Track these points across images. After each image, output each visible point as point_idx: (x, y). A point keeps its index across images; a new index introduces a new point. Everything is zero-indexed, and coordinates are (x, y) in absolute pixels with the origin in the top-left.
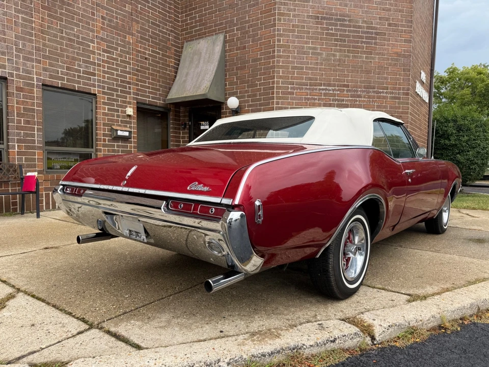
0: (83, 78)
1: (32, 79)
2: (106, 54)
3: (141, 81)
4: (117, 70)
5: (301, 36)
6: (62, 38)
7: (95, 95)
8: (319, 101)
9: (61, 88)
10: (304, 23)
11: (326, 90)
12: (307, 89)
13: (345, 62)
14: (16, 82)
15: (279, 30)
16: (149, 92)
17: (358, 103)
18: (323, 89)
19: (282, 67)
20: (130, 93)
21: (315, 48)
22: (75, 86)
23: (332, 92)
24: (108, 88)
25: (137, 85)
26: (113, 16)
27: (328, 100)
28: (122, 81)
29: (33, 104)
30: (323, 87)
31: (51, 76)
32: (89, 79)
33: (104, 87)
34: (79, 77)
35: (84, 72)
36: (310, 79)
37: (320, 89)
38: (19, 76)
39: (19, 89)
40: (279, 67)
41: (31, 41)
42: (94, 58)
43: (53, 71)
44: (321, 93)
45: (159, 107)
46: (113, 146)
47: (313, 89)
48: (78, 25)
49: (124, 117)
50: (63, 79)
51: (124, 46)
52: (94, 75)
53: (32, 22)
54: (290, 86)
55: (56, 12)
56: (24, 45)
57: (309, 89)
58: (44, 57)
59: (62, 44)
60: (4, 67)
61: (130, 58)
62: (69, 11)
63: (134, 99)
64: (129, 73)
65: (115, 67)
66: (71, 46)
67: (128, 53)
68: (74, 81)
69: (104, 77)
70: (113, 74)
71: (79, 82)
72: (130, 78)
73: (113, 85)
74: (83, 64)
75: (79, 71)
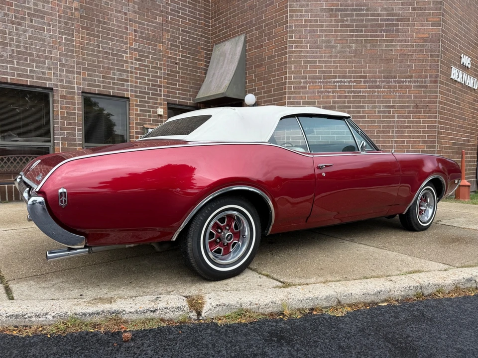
0: (117, 84)
1: (73, 88)
2: (138, 62)
3: (171, 84)
4: (148, 75)
5: (313, 30)
6: (99, 52)
7: (128, 98)
8: (333, 94)
9: (98, 94)
10: (317, 17)
11: (341, 82)
12: (320, 82)
13: (362, 53)
14: (60, 91)
15: (290, 27)
16: (180, 94)
17: (376, 94)
18: (337, 82)
19: (294, 62)
20: (161, 95)
21: (329, 41)
22: (109, 92)
23: (347, 84)
24: (140, 92)
25: (168, 88)
26: (144, 29)
27: (343, 92)
28: (153, 85)
29: (74, 109)
30: (337, 80)
31: (89, 85)
32: (123, 85)
33: (136, 92)
34: (114, 83)
35: (119, 79)
36: (324, 72)
37: (334, 82)
38: (62, 87)
39: (63, 97)
40: (291, 63)
41: (72, 57)
42: (127, 67)
43: (92, 80)
44: (336, 86)
45: (189, 106)
47: (327, 82)
48: (112, 40)
49: (155, 117)
50: (99, 86)
51: (155, 54)
52: (127, 81)
53: (73, 41)
54: (302, 80)
55: (94, 30)
56: (67, 61)
57: (323, 82)
58: (84, 69)
59: (99, 57)
60: (50, 80)
61: (161, 64)
62: (105, 28)
63: (165, 100)
64: (160, 77)
65: (147, 73)
66: (107, 58)
67: (158, 60)
68: (109, 88)
69: (136, 82)
70: (145, 79)
71: (113, 88)
72: (160, 82)
73: (145, 89)
74: (117, 73)
75: (114, 79)
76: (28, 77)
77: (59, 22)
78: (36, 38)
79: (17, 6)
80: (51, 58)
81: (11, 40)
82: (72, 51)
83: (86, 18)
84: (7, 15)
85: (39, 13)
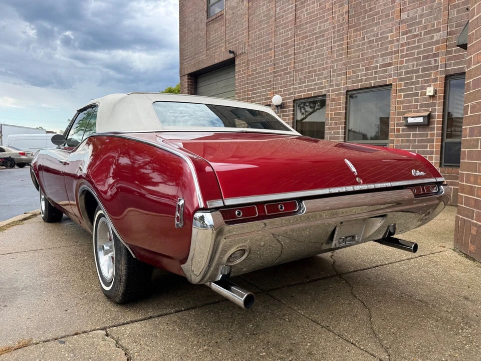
0: (380, 72)
1: (340, 89)
2: (405, 36)
4: (419, 47)
7: (391, 85)
9: (361, 89)
14: (332, 95)
20: (436, 68)
22: (371, 83)
24: (406, 73)
25: (449, 52)
28: (425, 58)
29: (340, 109)
31: (353, 82)
32: (386, 71)
34: (376, 73)
35: (383, 66)
38: (333, 91)
39: (333, 100)
41: (341, 60)
42: (392, 48)
43: (355, 77)
46: (409, 135)
48: (377, 24)
49: (425, 100)
50: (362, 81)
51: (430, 14)
52: (390, 64)
53: (342, 45)
55: (360, 24)
56: (337, 65)
58: (350, 68)
59: (363, 50)
60: (325, 87)
61: (439, 22)
62: (371, 16)
63: (441, 73)
64: (437, 42)
65: (417, 44)
66: (371, 47)
67: (436, 19)
68: (371, 79)
69: (402, 62)
70: (413, 54)
71: (375, 78)
72: (437, 49)
73: (413, 67)
74: (380, 59)
75: (376, 67)
76: (312, 90)
77: (334, 32)
78: (319, 56)
79: (310, 36)
80: (326, 68)
81: (306, 64)
82: (341, 55)
83: (354, 16)
84: (304, 46)
85: (322, 34)
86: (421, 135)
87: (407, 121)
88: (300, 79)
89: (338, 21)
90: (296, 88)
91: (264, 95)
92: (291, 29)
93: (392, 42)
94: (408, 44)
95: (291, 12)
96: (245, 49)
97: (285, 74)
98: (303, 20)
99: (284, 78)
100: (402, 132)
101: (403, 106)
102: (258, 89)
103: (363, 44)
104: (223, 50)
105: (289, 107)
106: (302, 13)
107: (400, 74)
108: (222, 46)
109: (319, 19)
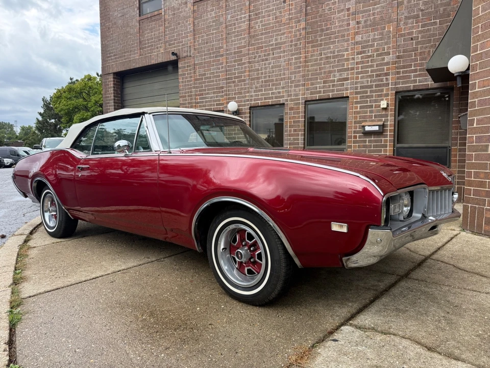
0: (337, 85)
1: (298, 99)
2: (360, 56)
3: (403, 67)
4: (372, 66)
7: (348, 97)
9: (319, 100)
14: (290, 104)
16: (416, 76)
20: (387, 85)
22: (329, 95)
24: (362, 87)
26: (369, 15)
28: (377, 76)
29: (299, 117)
31: (311, 93)
32: (343, 85)
34: (333, 86)
35: (339, 80)
38: (291, 100)
39: (291, 109)
41: (299, 72)
42: (348, 65)
43: (314, 88)
46: (365, 141)
48: (334, 42)
49: (378, 111)
50: (320, 92)
51: (381, 39)
52: (347, 79)
53: (300, 58)
55: (317, 41)
56: (295, 77)
58: (308, 80)
59: (320, 64)
60: (283, 97)
61: (389, 47)
62: (327, 34)
63: (392, 89)
64: (388, 64)
65: (370, 64)
66: (328, 63)
67: (386, 43)
68: (329, 91)
69: (357, 78)
70: (368, 72)
71: (333, 91)
72: (388, 69)
73: (368, 83)
74: (337, 74)
75: (334, 81)
76: (270, 98)
77: (291, 46)
78: (276, 67)
79: (266, 47)
80: (284, 79)
81: (262, 73)
82: (299, 67)
83: (311, 33)
84: (260, 56)
85: (278, 45)
86: (376, 141)
87: (365, 129)
88: (256, 88)
89: (295, 36)
90: (251, 96)
91: (216, 101)
92: (244, 38)
93: (348, 60)
94: (362, 62)
95: (244, 22)
96: (190, 52)
97: (239, 81)
98: (258, 31)
99: (238, 85)
100: (359, 138)
101: (360, 116)
102: (208, 94)
103: (321, 59)
104: (162, 50)
105: (245, 113)
106: (256, 24)
107: (356, 88)
108: (161, 47)
109: (275, 31)
